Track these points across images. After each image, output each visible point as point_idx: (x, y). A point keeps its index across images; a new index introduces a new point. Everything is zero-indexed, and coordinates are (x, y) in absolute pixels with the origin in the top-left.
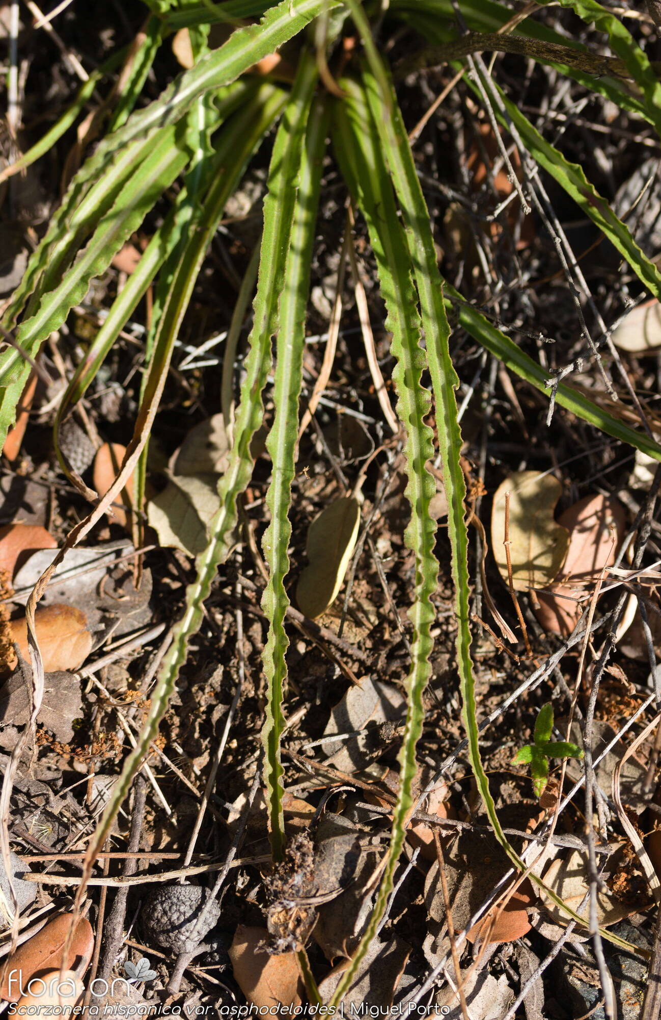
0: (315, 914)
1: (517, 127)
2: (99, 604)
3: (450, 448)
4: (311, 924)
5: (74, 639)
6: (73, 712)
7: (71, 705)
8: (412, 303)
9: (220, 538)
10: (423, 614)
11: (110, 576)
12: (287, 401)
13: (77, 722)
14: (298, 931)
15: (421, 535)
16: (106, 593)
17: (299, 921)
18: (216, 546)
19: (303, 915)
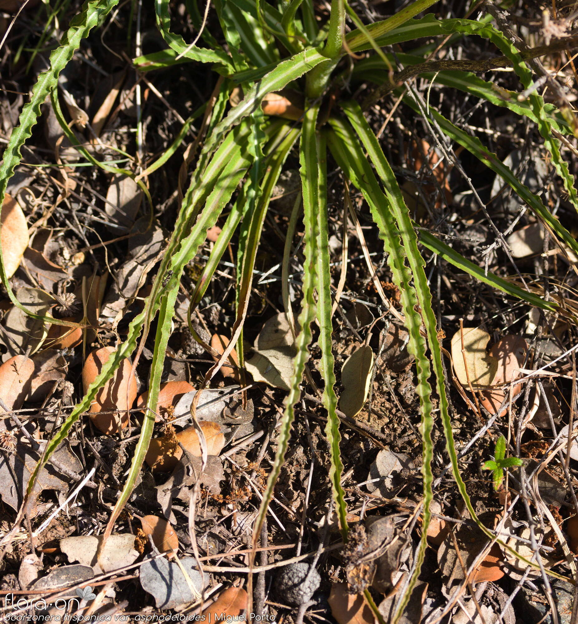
0: (374, 566)
1: (438, 123)
2: (224, 422)
3: (424, 301)
4: (373, 572)
5: (214, 438)
6: (219, 477)
7: (218, 472)
8: (392, 223)
9: (303, 349)
10: (424, 391)
11: (228, 407)
12: (323, 290)
13: (221, 482)
14: (366, 577)
15: (417, 348)
16: (227, 416)
17: (365, 572)
18: (302, 354)
19: (367, 568)
